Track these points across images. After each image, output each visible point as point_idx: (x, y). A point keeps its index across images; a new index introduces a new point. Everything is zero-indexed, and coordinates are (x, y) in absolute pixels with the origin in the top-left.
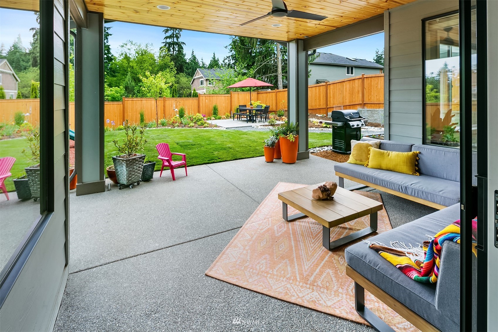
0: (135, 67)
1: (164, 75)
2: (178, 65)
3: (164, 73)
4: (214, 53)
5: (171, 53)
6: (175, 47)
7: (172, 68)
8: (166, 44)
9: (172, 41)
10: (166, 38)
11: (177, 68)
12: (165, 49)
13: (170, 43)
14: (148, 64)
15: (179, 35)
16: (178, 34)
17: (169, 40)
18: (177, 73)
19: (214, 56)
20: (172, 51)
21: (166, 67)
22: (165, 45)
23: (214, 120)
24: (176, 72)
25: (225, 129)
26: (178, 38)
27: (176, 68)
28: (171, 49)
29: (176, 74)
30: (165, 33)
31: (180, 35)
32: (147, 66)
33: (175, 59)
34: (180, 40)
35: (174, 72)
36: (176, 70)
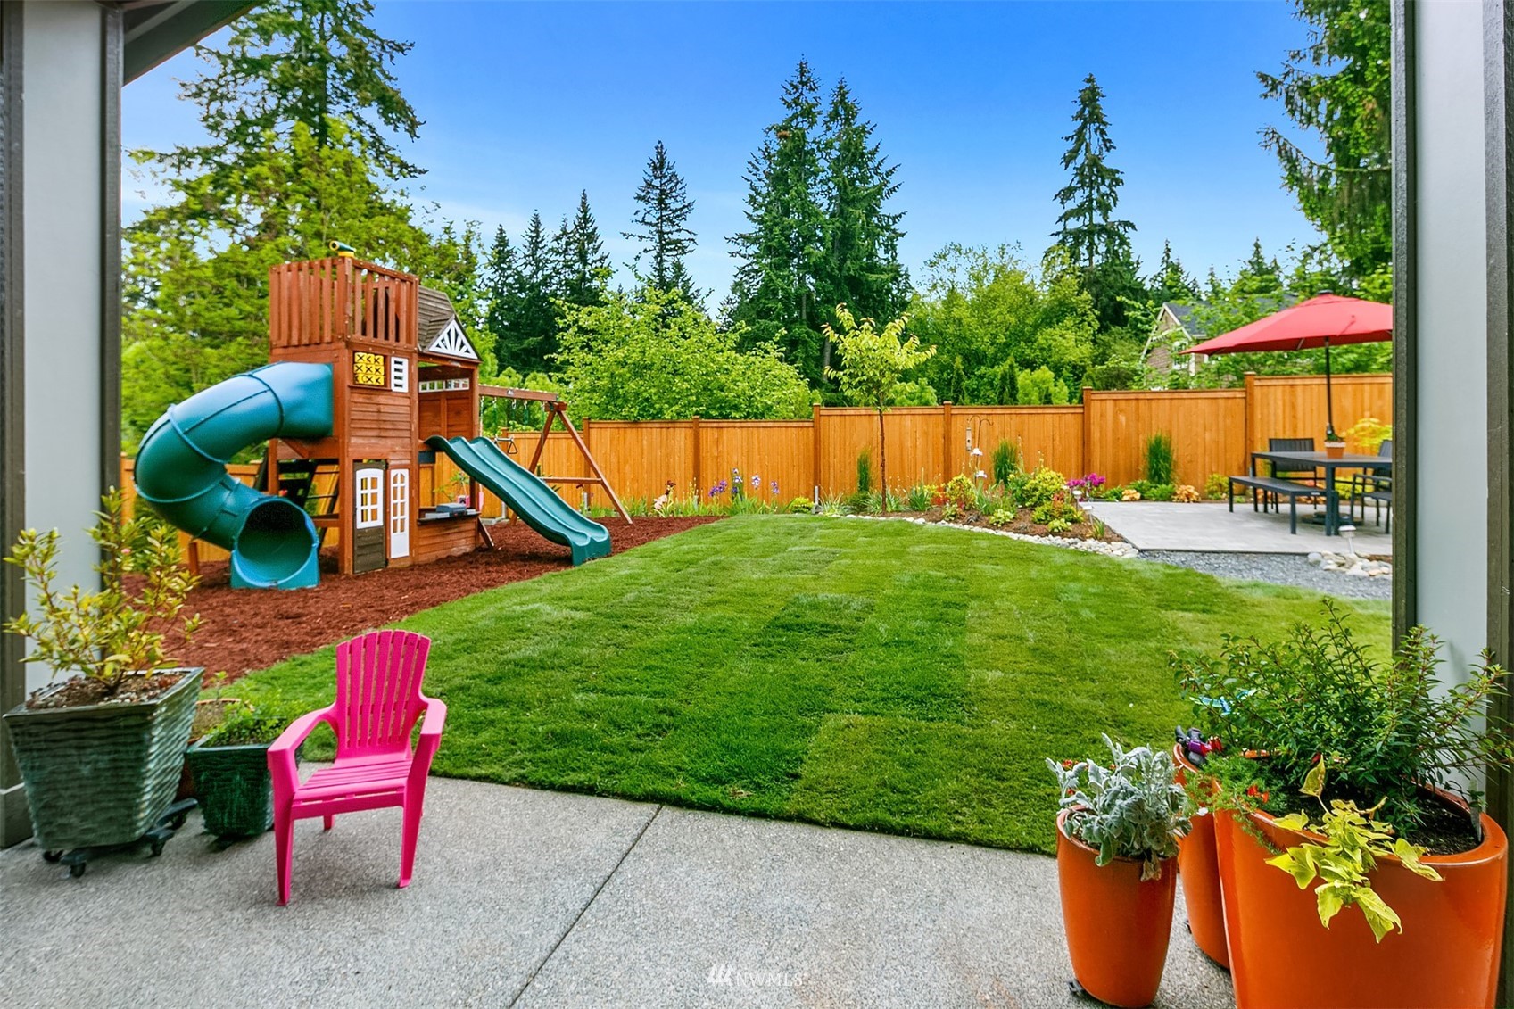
0: (965, 321)
1: (1057, 337)
2: (1105, 300)
3: (1057, 331)
4: (1257, 246)
5: (1082, 264)
6: (1096, 241)
7: (1084, 314)
8: (1065, 238)
9: (1087, 223)
10: (1066, 216)
11: (1103, 310)
12: (1061, 252)
13: (1079, 230)
14: (1004, 309)
15: (1111, 200)
16: (1108, 195)
17: (1073, 224)
18: (1103, 329)
19: (1257, 254)
20: (1087, 256)
21: (1063, 312)
22: (1063, 242)
23: (1133, 500)
24: (1096, 325)
25: (1132, 554)
26: (1105, 208)
27: (1097, 312)
28: (1083, 249)
29: (1099, 331)
30: (1062, 203)
31: (1115, 199)
32: (1001, 313)
33: (1097, 282)
34: (1114, 216)
35: (1089, 324)
36: (1098, 318)
